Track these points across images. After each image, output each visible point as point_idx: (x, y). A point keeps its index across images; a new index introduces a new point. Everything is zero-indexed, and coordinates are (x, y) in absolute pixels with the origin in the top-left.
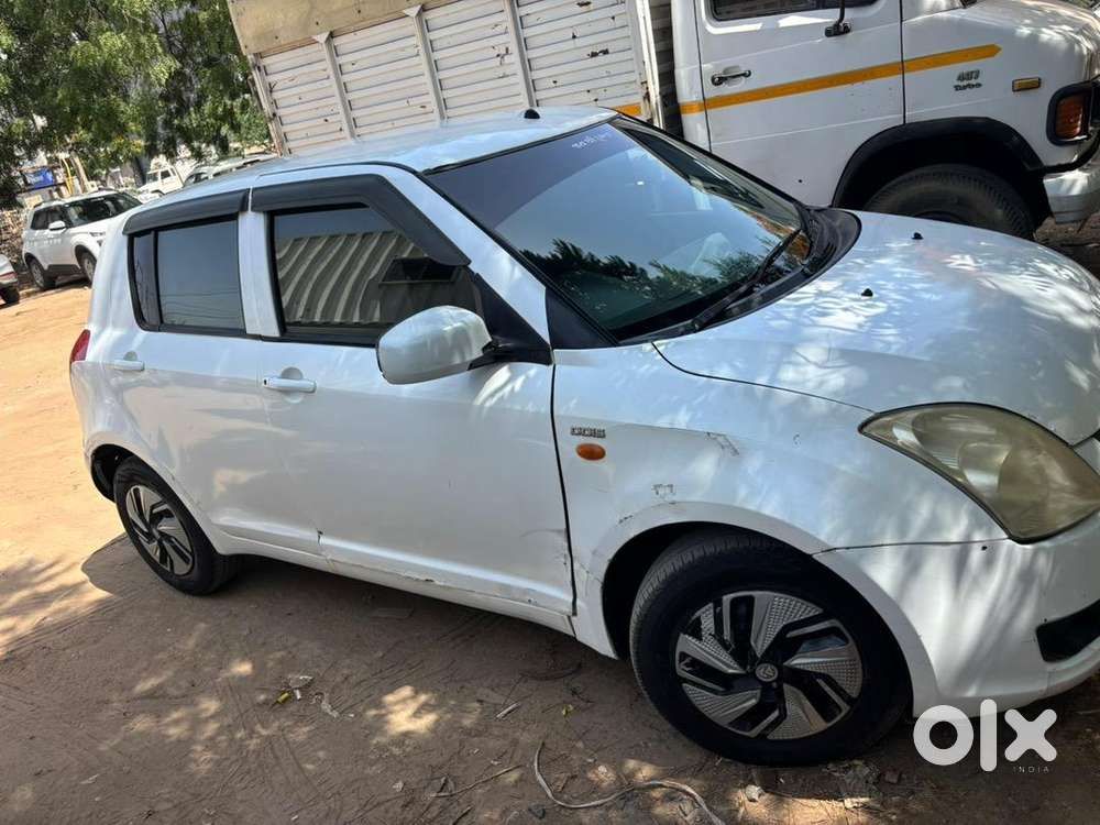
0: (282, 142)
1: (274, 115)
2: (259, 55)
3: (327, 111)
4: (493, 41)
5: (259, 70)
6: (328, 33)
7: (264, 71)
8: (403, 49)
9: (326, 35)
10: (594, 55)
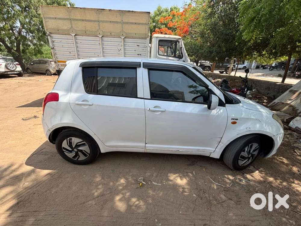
0: (55, 55)
1: (53, 48)
2: (50, 33)
3: (71, 51)
4: (118, 47)
5: (50, 36)
6: (75, 34)
7: (52, 37)
8: (95, 43)
9: (74, 34)
10: (138, 55)
